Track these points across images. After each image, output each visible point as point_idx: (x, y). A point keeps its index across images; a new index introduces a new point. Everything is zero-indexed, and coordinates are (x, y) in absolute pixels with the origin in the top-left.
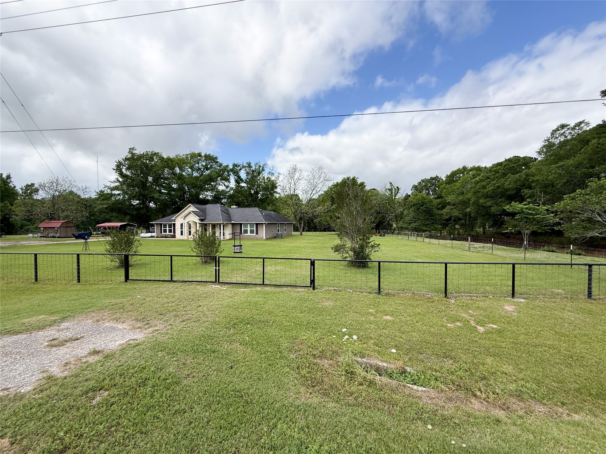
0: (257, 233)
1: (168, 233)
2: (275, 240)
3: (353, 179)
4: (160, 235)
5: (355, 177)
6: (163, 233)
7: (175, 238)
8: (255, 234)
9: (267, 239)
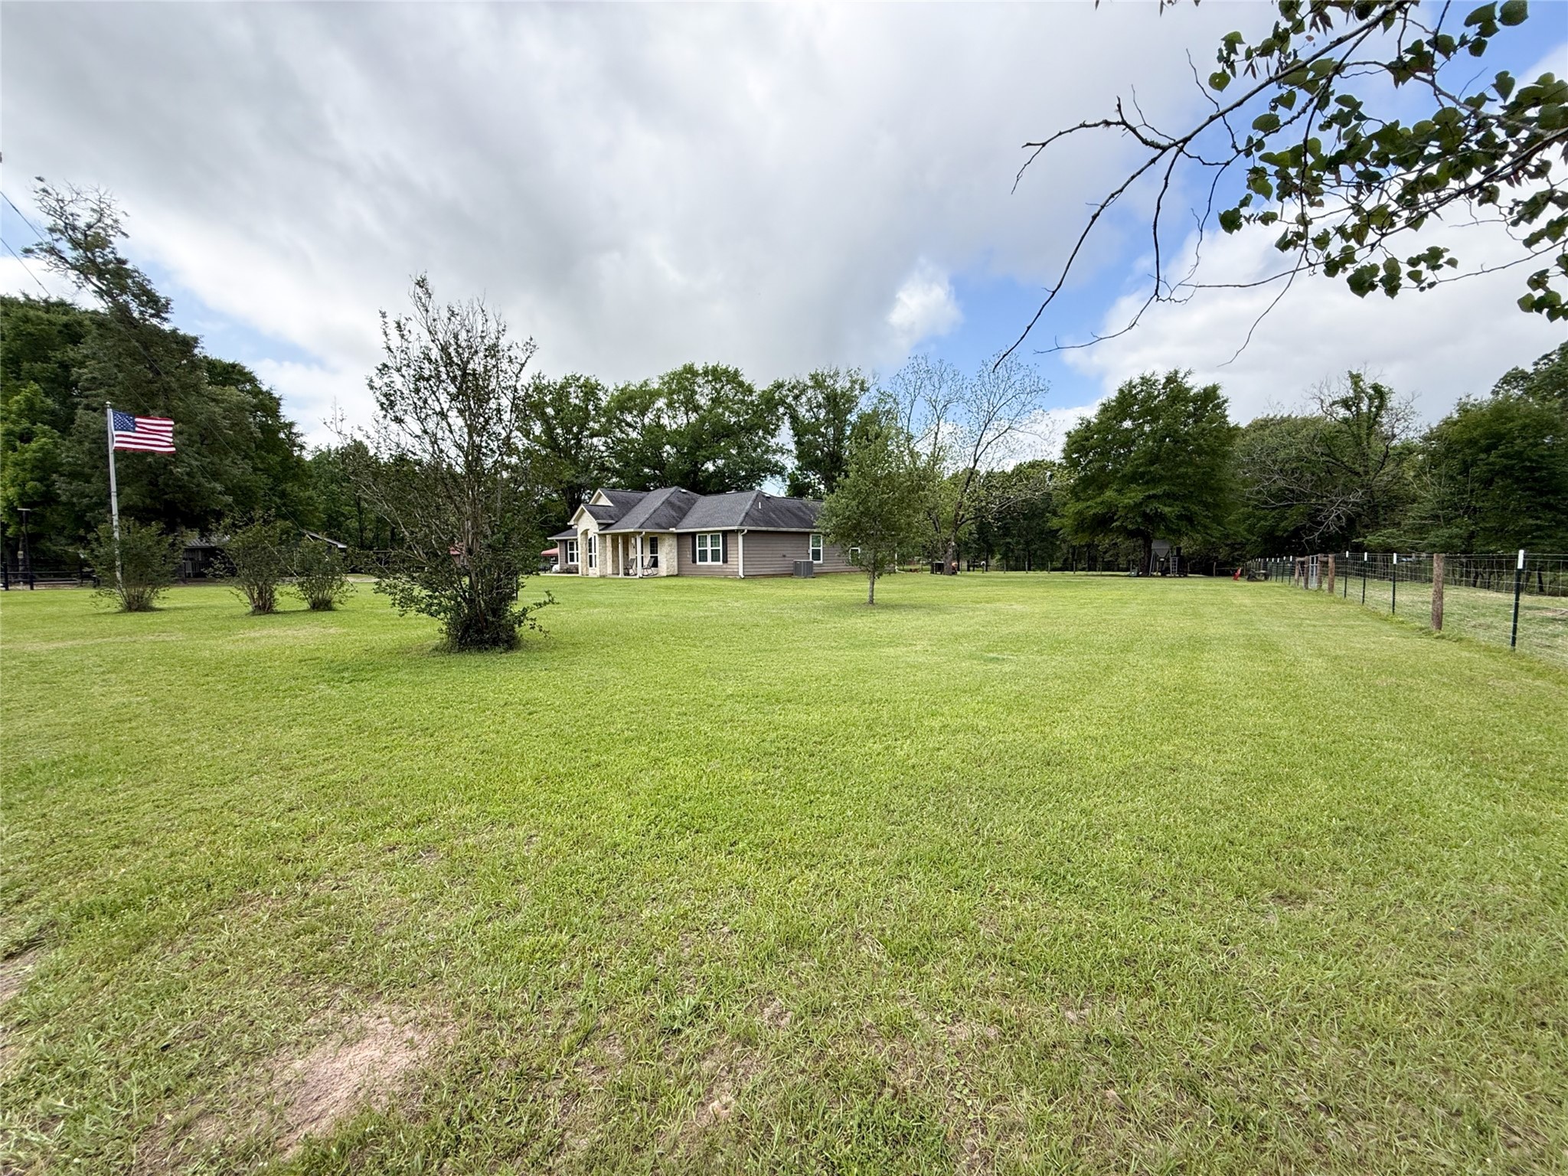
0: (725, 561)
2: (789, 579)
3: (1170, 380)
5: (1176, 372)
8: (721, 563)
9: (746, 577)
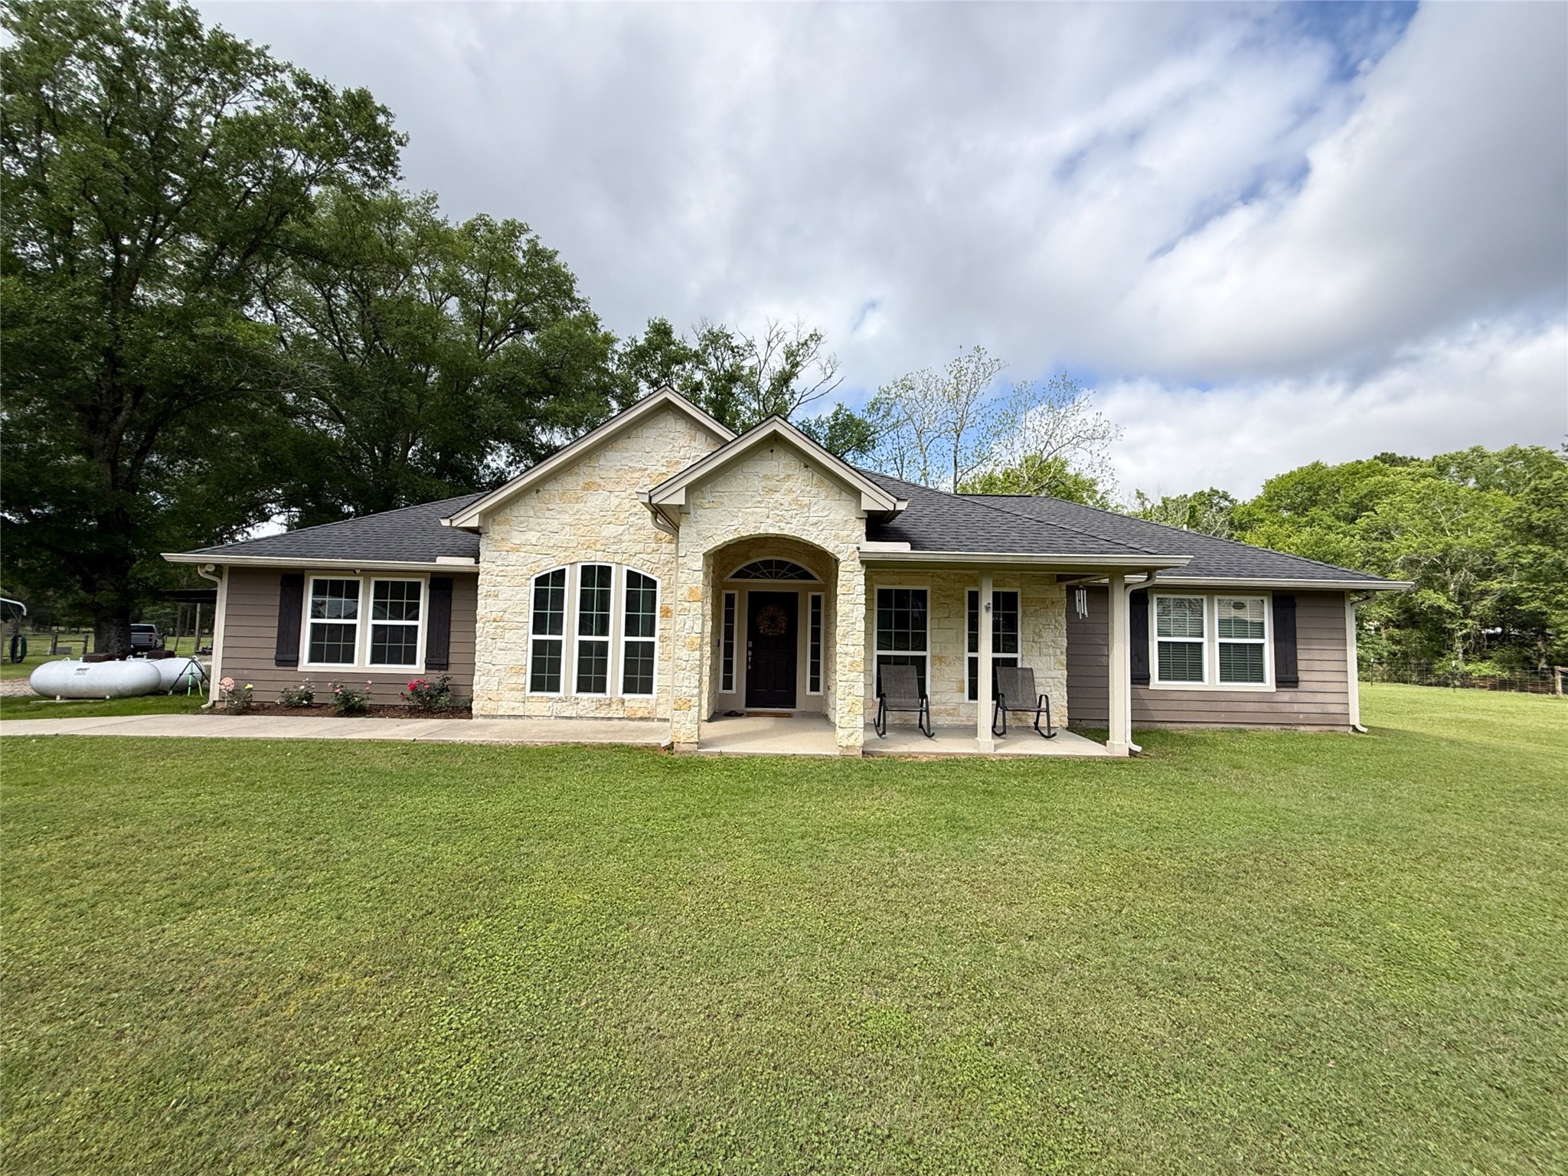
0: (1287, 678)
1: (362, 661)
4: (271, 683)
6: (305, 664)
7: (464, 710)
8: (1268, 685)
